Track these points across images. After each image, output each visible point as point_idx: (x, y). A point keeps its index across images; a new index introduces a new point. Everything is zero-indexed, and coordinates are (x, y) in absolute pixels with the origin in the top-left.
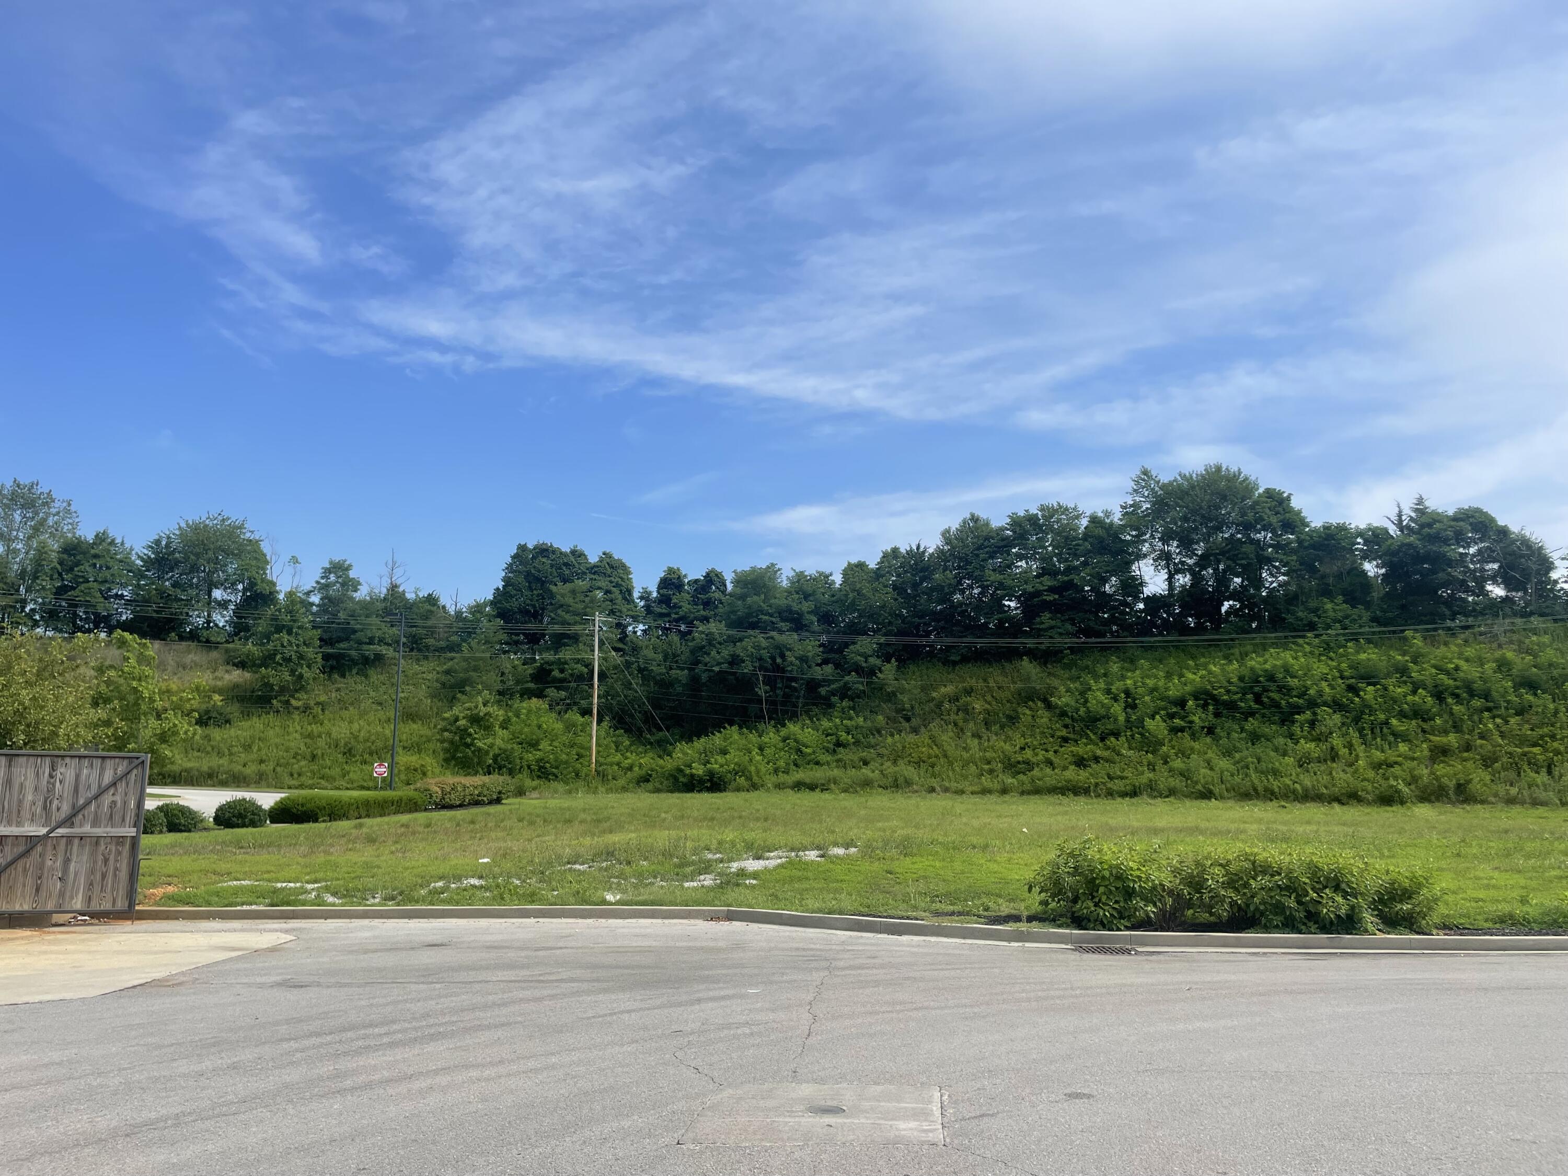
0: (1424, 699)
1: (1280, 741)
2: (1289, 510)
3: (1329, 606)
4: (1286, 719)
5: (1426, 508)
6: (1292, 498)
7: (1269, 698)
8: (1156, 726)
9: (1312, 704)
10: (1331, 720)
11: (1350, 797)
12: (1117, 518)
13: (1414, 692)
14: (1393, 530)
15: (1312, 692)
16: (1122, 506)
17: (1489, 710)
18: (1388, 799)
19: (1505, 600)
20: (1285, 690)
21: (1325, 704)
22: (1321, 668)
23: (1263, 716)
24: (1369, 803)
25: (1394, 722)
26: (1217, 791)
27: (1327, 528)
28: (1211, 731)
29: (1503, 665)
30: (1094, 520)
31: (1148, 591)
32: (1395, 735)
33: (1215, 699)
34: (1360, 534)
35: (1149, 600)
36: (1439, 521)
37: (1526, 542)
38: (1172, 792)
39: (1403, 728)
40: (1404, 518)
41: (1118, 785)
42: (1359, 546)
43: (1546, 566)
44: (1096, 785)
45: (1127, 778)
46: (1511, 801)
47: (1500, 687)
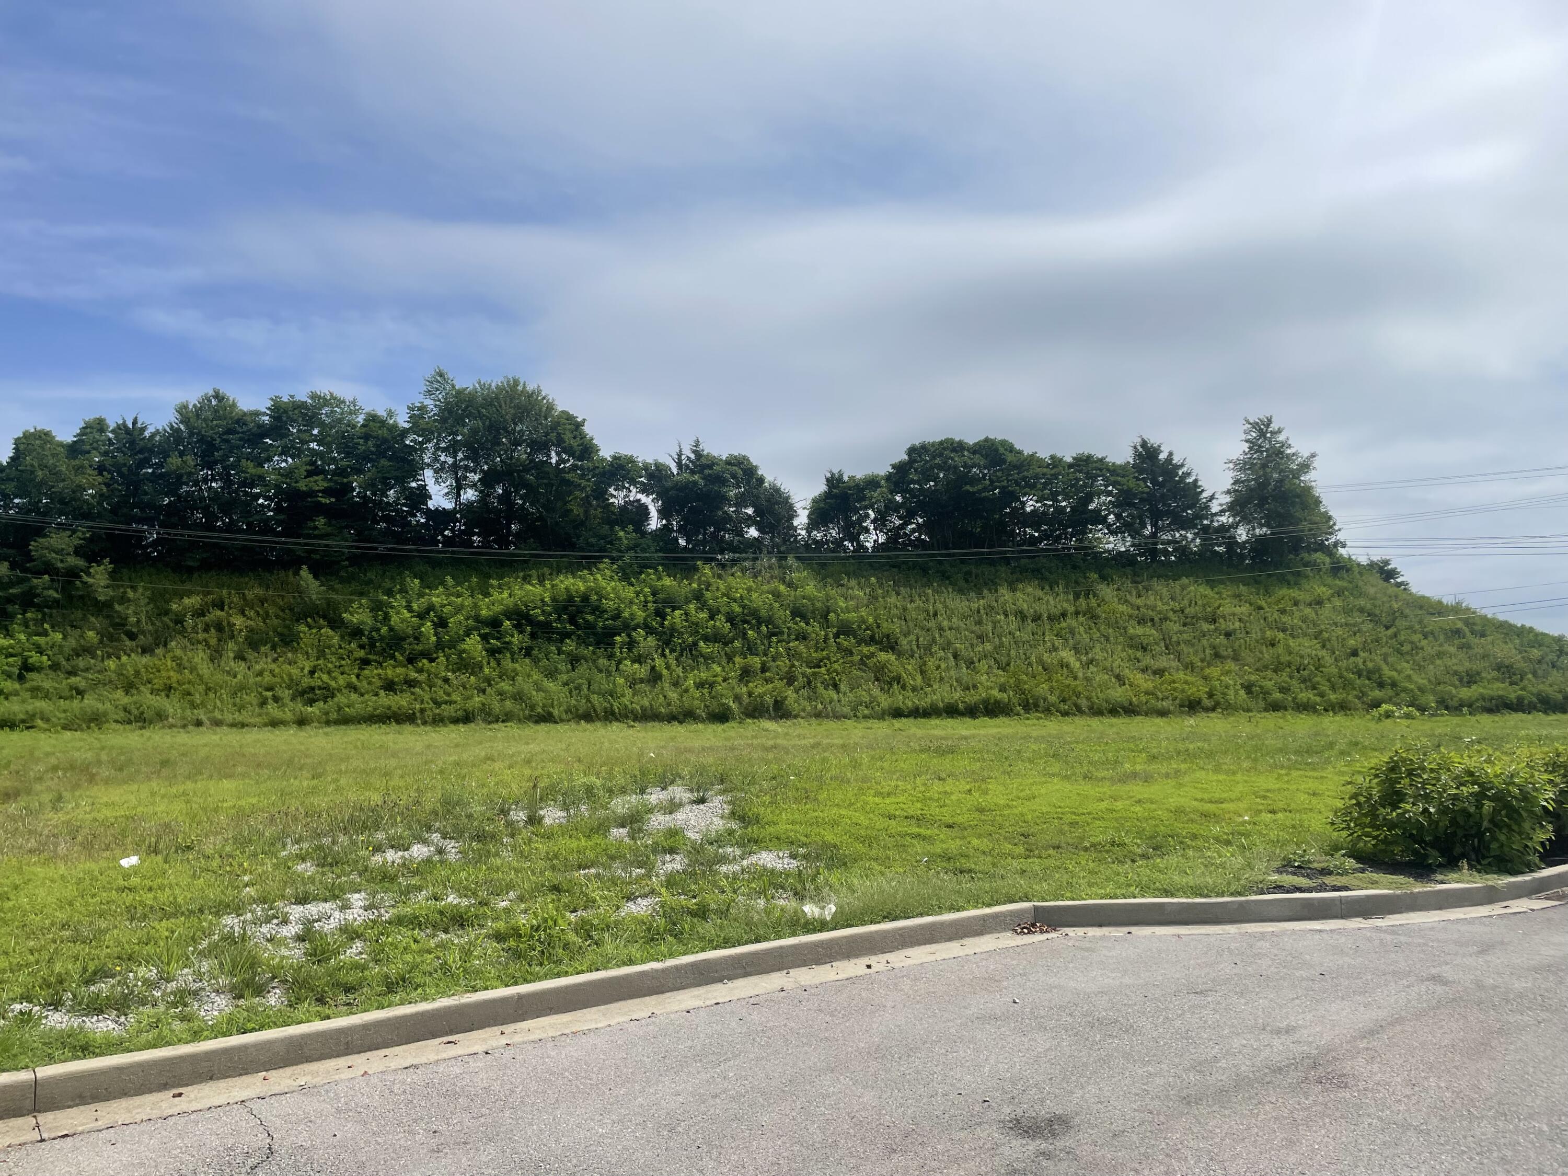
0: (720, 622)
1: (603, 662)
2: (583, 436)
3: (622, 534)
4: (604, 639)
5: (703, 451)
6: (586, 423)
7: (584, 619)
8: (474, 645)
9: (628, 627)
10: (647, 642)
11: (684, 716)
12: (402, 420)
13: (712, 617)
14: (674, 468)
15: (626, 615)
16: (409, 408)
17: (775, 634)
18: (721, 717)
19: (759, 540)
20: (598, 610)
21: (639, 627)
23: (579, 637)
24: (703, 721)
25: (702, 644)
26: (556, 712)
27: (616, 458)
28: (528, 652)
29: (777, 595)
30: (372, 418)
31: (431, 504)
32: (705, 657)
33: (531, 621)
34: (646, 467)
36: (716, 464)
37: (776, 491)
38: (507, 717)
39: (710, 651)
40: (683, 457)
41: (447, 710)
42: (642, 479)
43: (791, 513)
44: (422, 711)
45: (455, 702)
46: (818, 715)
47: (782, 615)
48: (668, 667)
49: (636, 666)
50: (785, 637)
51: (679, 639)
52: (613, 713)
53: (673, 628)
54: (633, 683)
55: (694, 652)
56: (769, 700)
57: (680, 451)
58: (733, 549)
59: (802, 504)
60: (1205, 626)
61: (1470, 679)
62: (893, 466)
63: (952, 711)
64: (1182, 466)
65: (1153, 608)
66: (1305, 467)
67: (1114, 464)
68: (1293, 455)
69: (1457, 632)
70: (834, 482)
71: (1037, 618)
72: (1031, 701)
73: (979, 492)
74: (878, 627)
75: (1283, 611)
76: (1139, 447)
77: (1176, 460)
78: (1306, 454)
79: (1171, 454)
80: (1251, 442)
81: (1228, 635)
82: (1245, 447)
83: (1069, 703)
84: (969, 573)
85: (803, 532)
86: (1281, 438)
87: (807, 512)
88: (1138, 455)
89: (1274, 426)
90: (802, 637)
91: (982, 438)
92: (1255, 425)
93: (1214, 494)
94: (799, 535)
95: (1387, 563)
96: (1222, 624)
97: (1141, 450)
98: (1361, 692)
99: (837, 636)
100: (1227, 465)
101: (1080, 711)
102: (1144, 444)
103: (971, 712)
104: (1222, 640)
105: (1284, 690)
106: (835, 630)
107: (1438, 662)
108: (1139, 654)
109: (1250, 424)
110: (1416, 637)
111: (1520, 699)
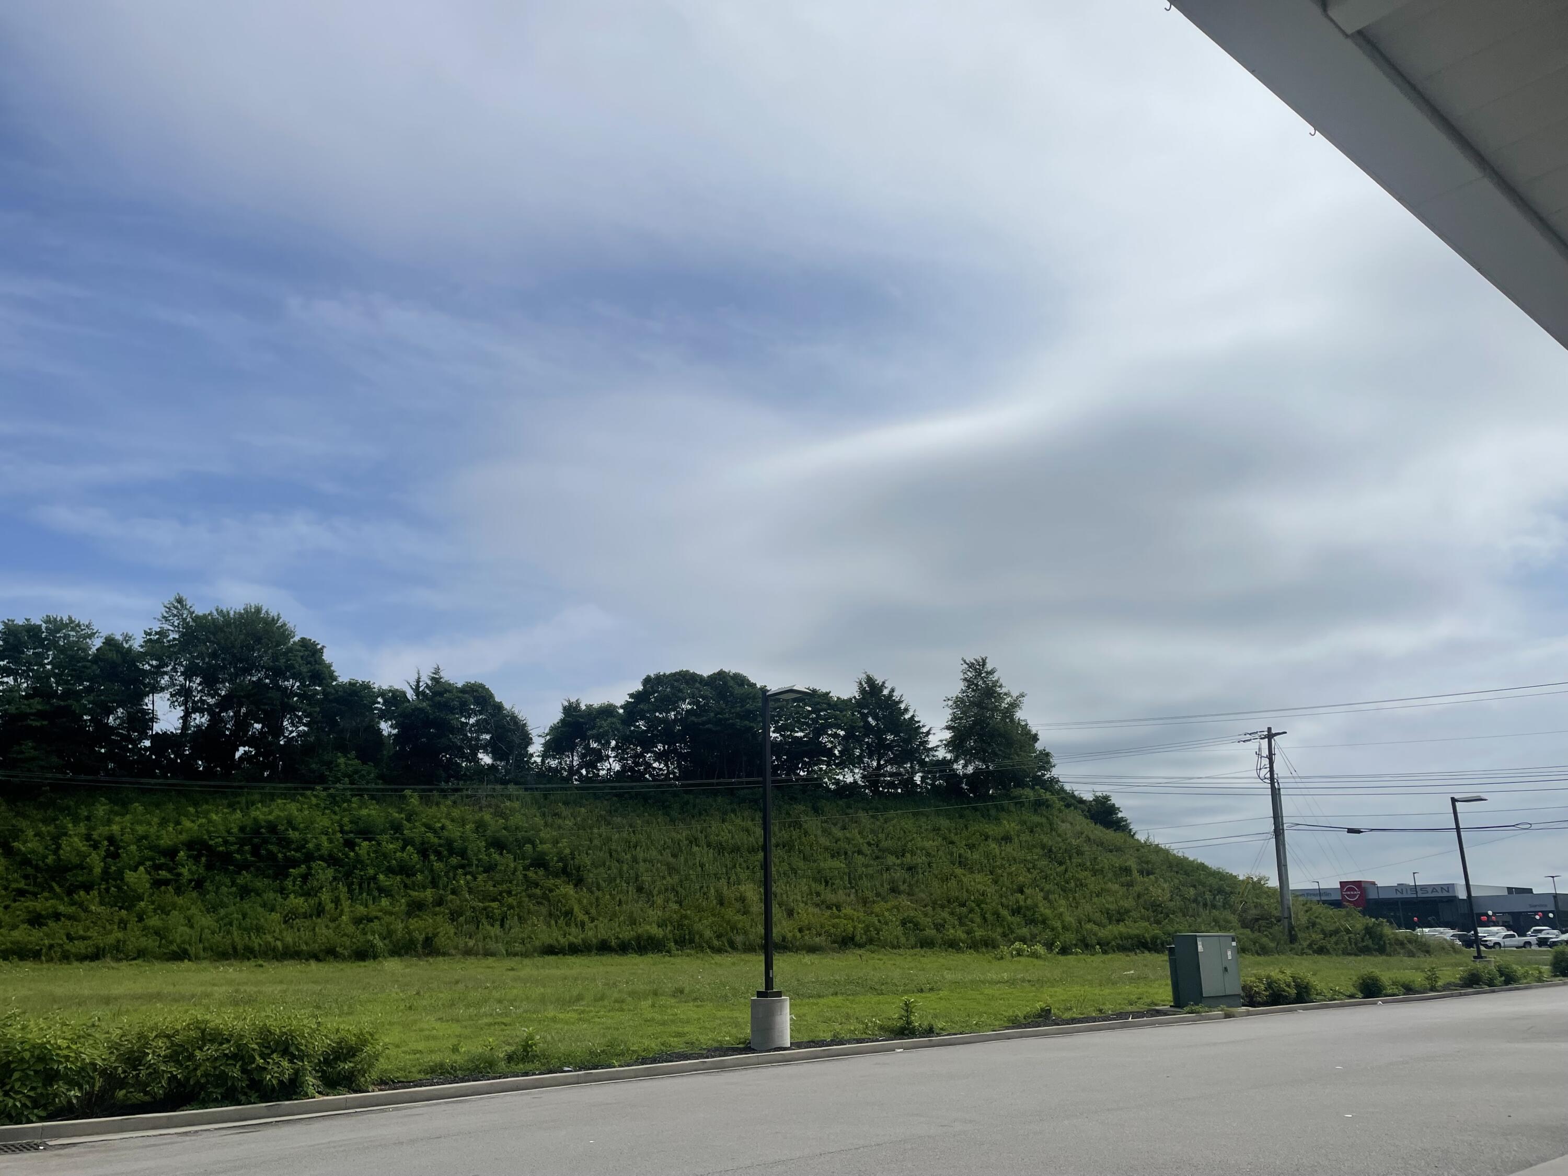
0: (411, 855)
1: (271, 895)
2: (321, 662)
3: (342, 760)
4: (280, 871)
5: (441, 678)
6: (325, 650)
7: (267, 850)
8: (138, 879)
9: (309, 858)
10: (324, 874)
11: (328, 954)
12: (137, 644)
13: (403, 849)
14: (411, 695)
15: (310, 846)
16: (145, 632)
17: (463, 867)
18: (362, 954)
19: (492, 767)
20: (285, 842)
21: (322, 858)
22: (323, 821)
23: (258, 869)
24: (344, 959)
25: (381, 877)
26: (192, 951)
27: (352, 684)
28: (199, 885)
29: (480, 826)
30: (110, 642)
31: (157, 728)
32: (381, 890)
33: (209, 848)
34: (382, 694)
35: (156, 738)
36: (449, 692)
37: (514, 719)
38: (141, 954)
39: (388, 883)
40: (421, 684)
41: (79, 947)
42: (379, 706)
43: (527, 740)
44: (51, 947)
45: (90, 938)
46: (468, 952)
47: (477, 845)
48: (337, 901)
49: (302, 899)
50: (473, 869)
51: (361, 870)
52: (251, 951)
53: (358, 860)
54: (289, 918)
55: (372, 885)
56: (421, 938)
57: (419, 678)
58: (461, 775)
59: (540, 731)
62: (631, 696)
63: (604, 948)
64: (900, 702)
65: (849, 840)
66: (1014, 705)
67: (838, 698)
68: (1006, 694)
70: (571, 710)
71: (736, 849)
73: (704, 723)
74: (573, 859)
76: (864, 683)
77: (896, 696)
78: (1015, 694)
79: (893, 690)
80: (968, 681)
81: (911, 869)
82: (962, 685)
83: (724, 939)
84: (687, 803)
85: (539, 760)
86: (995, 677)
87: (543, 741)
88: (862, 691)
89: (989, 667)
90: (489, 868)
91: (716, 671)
92: (971, 666)
94: (535, 762)
97: (865, 685)
99: (526, 868)
100: (946, 703)
102: (870, 680)
103: (623, 948)
104: (898, 874)
106: (528, 862)
108: (821, 888)
109: (968, 664)
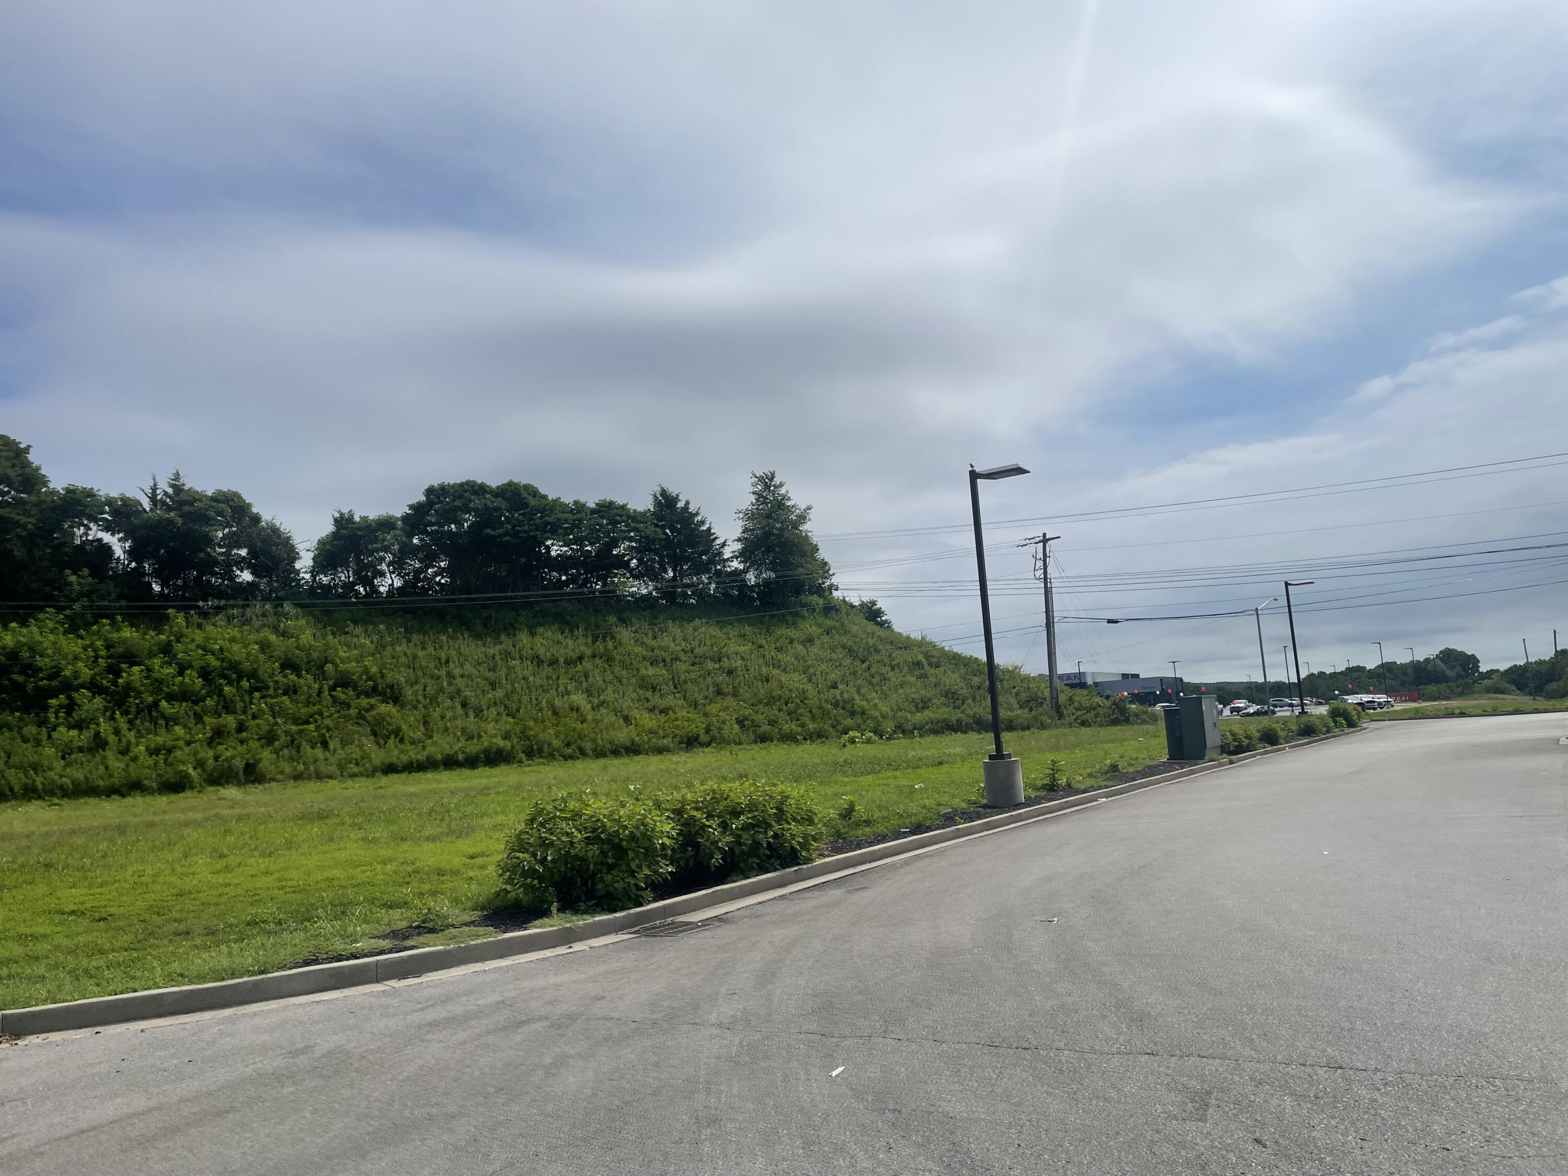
0: (193, 680)
1: (31, 730)
2: (27, 464)
3: (73, 578)
4: (34, 703)
5: (184, 485)
6: (31, 449)
7: (10, 680)
9: (68, 687)
10: (91, 704)
11: (134, 787)
13: (181, 673)
14: (146, 504)
15: (67, 673)
17: (258, 689)
18: (176, 786)
20: (30, 669)
21: (83, 686)
22: (72, 645)
25: (164, 703)
27: (70, 491)
29: (265, 646)
32: (167, 719)
34: (110, 502)
36: (200, 501)
37: (275, 531)
39: (173, 711)
40: (158, 492)
42: (106, 516)
43: (293, 555)
46: (298, 777)
47: (268, 668)
48: (117, 732)
49: (74, 733)
50: (271, 692)
51: (135, 698)
52: (34, 790)
53: (129, 687)
54: (66, 753)
55: (154, 714)
56: (239, 764)
57: (155, 485)
58: (219, 593)
59: (308, 545)
60: (710, 665)
61: (924, 704)
62: (411, 507)
63: (450, 763)
64: (697, 514)
65: (665, 649)
66: (803, 518)
67: (635, 510)
68: (793, 507)
69: (918, 664)
70: (343, 522)
71: (553, 662)
72: (535, 747)
73: (501, 536)
74: (383, 677)
75: (779, 649)
76: (659, 496)
77: (692, 508)
78: (803, 507)
79: (687, 503)
80: (758, 494)
81: (730, 672)
82: (753, 498)
83: (573, 746)
84: (489, 618)
85: (308, 576)
86: (783, 491)
87: (311, 555)
88: (657, 503)
89: (777, 481)
90: (291, 691)
91: (506, 482)
92: (761, 479)
93: (725, 541)
94: (303, 578)
95: (874, 603)
96: (725, 663)
97: (660, 498)
98: (836, 720)
99: (333, 688)
100: (737, 515)
101: (583, 753)
102: (664, 493)
103: (471, 762)
104: (722, 678)
105: (772, 723)
106: (331, 682)
107: (901, 691)
108: (649, 694)
109: (756, 477)
110: (884, 670)
111: (959, 721)
